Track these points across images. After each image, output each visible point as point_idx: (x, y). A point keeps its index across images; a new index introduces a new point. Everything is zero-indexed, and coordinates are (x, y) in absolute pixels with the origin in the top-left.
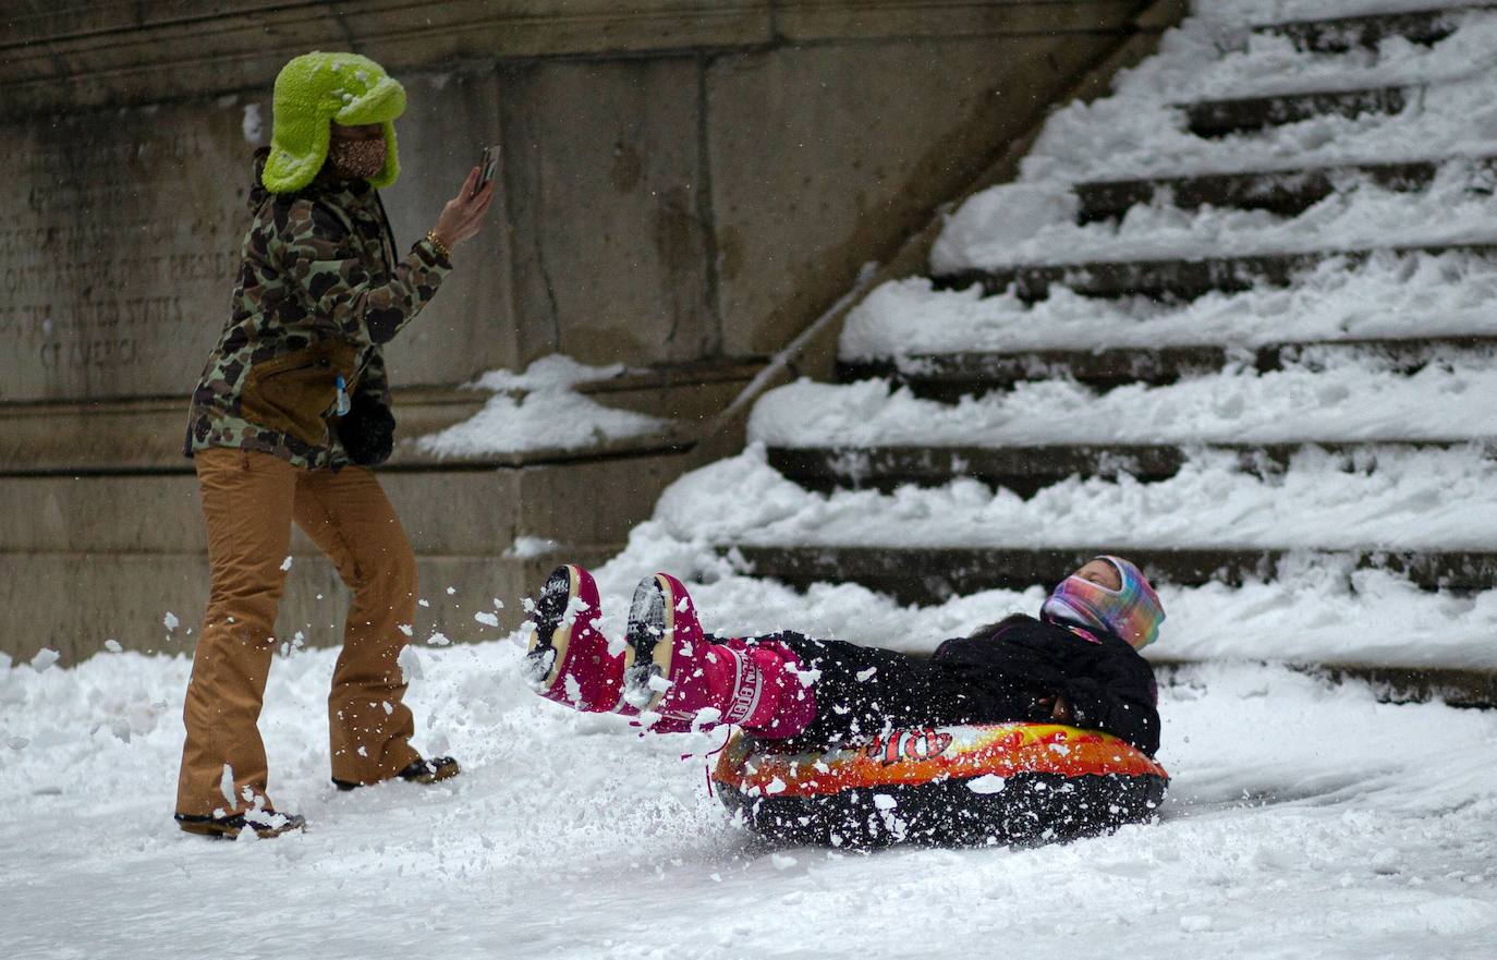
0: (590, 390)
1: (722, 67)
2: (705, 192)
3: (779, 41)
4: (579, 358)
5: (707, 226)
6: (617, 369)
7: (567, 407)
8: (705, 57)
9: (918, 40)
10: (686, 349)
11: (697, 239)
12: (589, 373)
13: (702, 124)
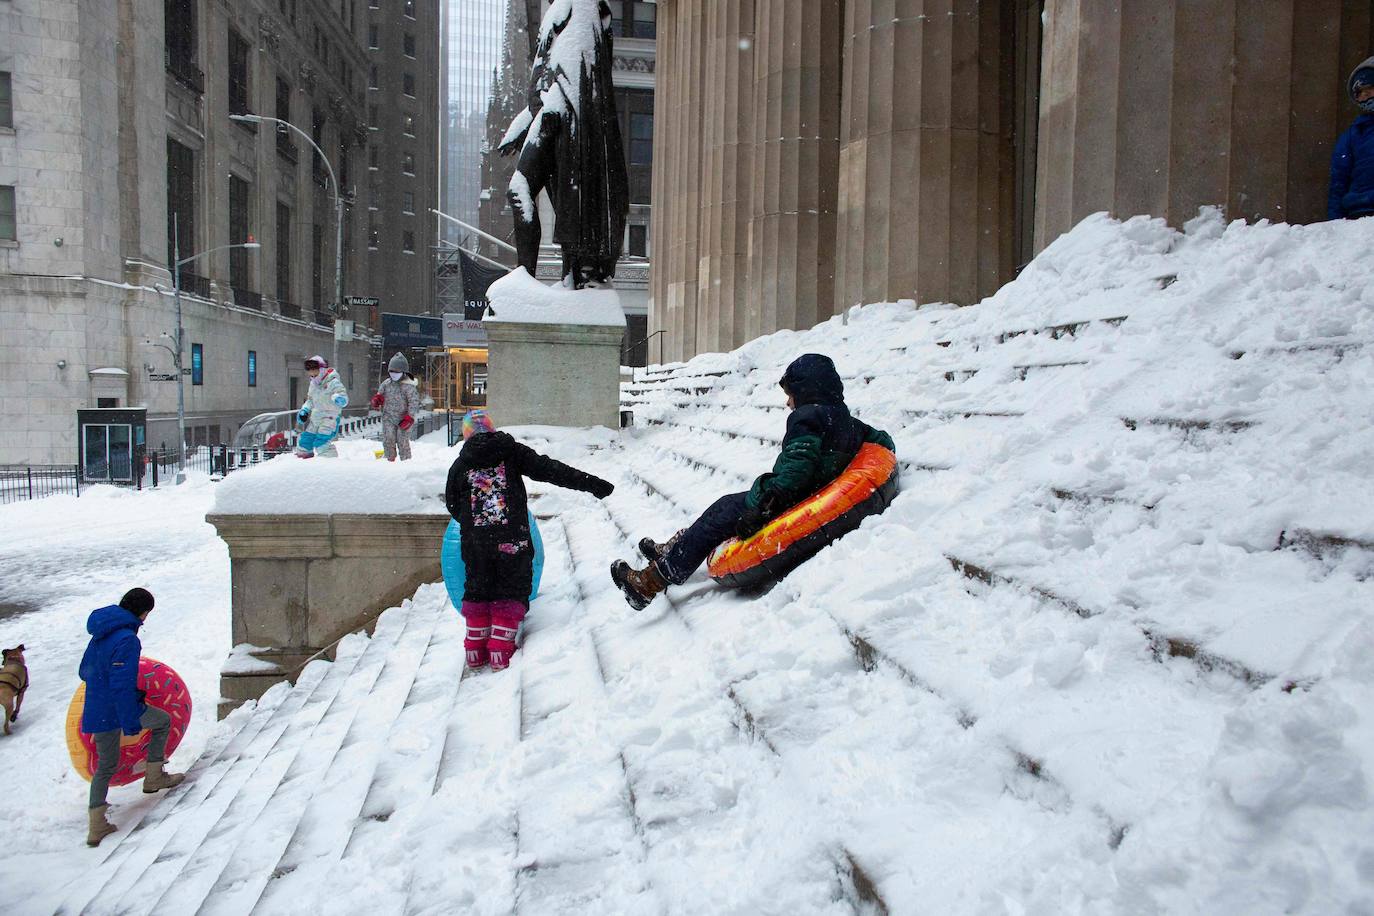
0: (253, 655)
1: (315, 563)
2: (306, 599)
3: (334, 556)
4: (254, 645)
5: (306, 610)
6: (268, 648)
7: (244, 659)
8: (309, 560)
9: (389, 558)
10: (295, 644)
11: (301, 613)
12: (257, 649)
13: (306, 579)
